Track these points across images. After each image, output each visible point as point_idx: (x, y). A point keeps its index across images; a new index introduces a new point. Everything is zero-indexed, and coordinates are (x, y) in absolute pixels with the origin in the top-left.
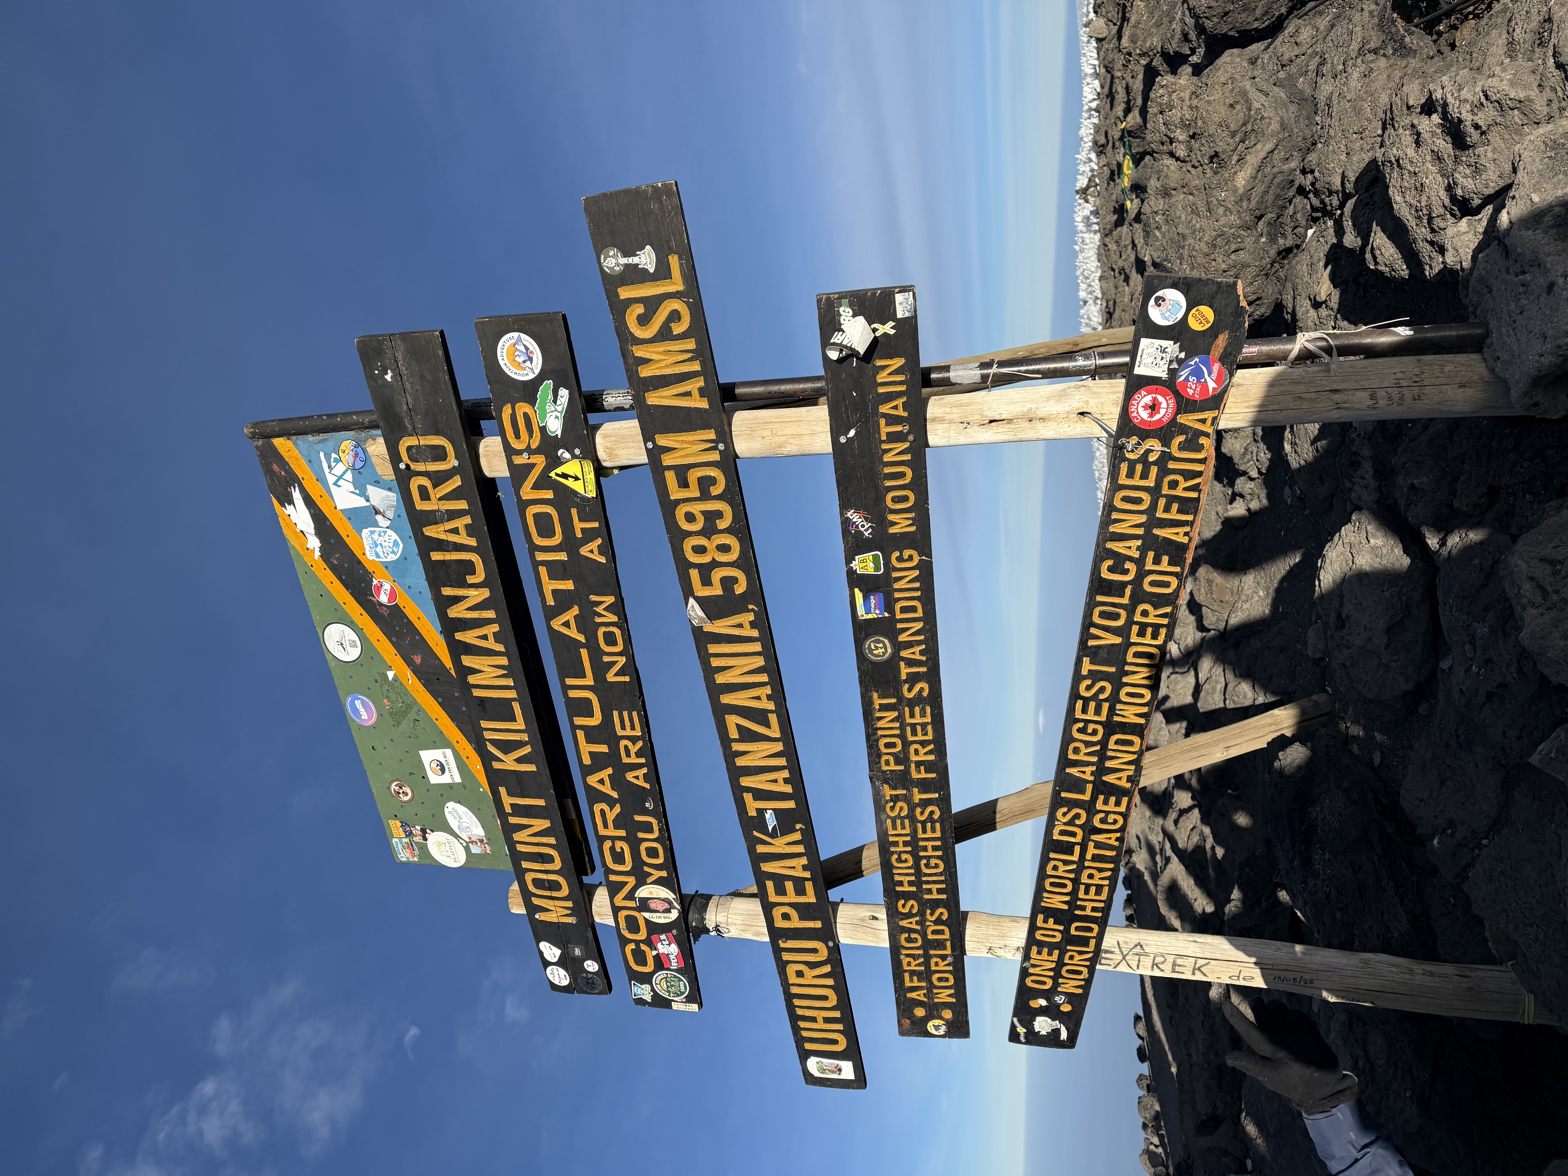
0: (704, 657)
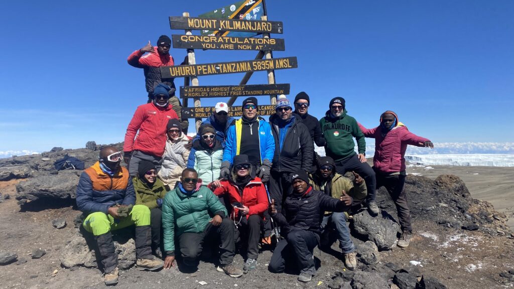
0: (244, 62)
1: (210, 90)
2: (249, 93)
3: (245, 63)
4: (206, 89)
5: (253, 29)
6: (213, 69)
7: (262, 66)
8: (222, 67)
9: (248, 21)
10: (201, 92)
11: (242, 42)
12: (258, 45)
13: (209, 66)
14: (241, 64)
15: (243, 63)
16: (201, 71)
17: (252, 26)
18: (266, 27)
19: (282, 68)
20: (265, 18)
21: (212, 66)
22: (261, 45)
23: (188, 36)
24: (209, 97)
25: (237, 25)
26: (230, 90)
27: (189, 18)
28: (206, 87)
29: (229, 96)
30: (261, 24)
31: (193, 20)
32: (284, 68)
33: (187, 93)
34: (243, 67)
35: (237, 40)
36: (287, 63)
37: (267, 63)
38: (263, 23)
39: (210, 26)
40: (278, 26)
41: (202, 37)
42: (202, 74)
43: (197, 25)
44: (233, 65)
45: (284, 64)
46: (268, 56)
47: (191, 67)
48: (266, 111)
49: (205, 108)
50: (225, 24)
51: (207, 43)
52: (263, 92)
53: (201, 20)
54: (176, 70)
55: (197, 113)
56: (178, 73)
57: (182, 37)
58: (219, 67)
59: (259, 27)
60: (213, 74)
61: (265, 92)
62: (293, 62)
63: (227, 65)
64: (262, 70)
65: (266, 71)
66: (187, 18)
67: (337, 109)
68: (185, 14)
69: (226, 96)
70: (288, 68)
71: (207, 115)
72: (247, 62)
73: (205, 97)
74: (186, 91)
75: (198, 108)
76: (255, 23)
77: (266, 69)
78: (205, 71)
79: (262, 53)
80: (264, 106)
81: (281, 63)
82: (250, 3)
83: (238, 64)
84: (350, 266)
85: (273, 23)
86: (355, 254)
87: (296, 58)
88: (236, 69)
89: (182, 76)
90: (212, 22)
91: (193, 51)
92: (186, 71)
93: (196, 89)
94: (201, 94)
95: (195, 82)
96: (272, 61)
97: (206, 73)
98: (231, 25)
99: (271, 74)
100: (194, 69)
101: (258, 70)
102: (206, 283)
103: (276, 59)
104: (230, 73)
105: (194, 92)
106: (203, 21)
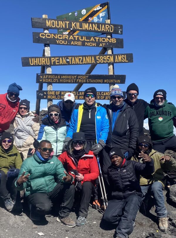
1: (60, 77)
2: (92, 81)
3: (90, 57)
4: (57, 77)
5: (98, 30)
6: (64, 61)
7: (103, 59)
8: (72, 59)
9: (95, 23)
10: (53, 79)
11: (89, 40)
12: (102, 43)
13: (61, 59)
14: (87, 57)
15: (89, 57)
16: (54, 62)
17: (97, 27)
18: (109, 29)
19: (120, 62)
20: (108, 21)
21: (63, 58)
22: (104, 43)
23: (46, 34)
24: (59, 83)
25: (86, 26)
26: (77, 78)
27: (46, 19)
28: (57, 75)
29: (76, 83)
30: (105, 26)
31: (50, 21)
32: (122, 62)
33: (42, 79)
34: (89, 60)
35: (84, 39)
36: (124, 58)
37: (108, 58)
38: (106, 26)
39: (64, 27)
40: (119, 28)
41: (56, 35)
42: (54, 64)
43: (54, 26)
44: (80, 59)
45: (122, 59)
46: (110, 52)
47: (46, 59)
48: (105, 96)
49: (56, 91)
50: (76, 25)
51: (61, 39)
52: (104, 81)
53: (56, 21)
54: (34, 60)
55: (49, 95)
56: (36, 63)
57: (41, 34)
58: (69, 59)
59: (103, 29)
60: (63, 65)
61: (105, 81)
62: (130, 58)
63: (76, 58)
64: (104, 63)
65: (107, 64)
66: (45, 19)
67: (160, 99)
68: (44, 16)
69: (73, 83)
70: (125, 62)
71: (57, 97)
72: (91, 56)
73: (56, 83)
74: (41, 77)
75: (50, 91)
76: (100, 25)
77: (107, 63)
78: (58, 62)
79: (105, 49)
80: (104, 92)
81: (120, 58)
82: (98, 9)
83: (84, 58)
84: (162, 228)
85: (115, 26)
86: (167, 219)
87: (132, 54)
88: (82, 61)
89: (38, 65)
90: (66, 24)
91: (49, 46)
92: (43, 61)
93: (50, 77)
94: (53, 81)
95: (49, 71)
96: (112, 56)
97: (58, 64)
98: (81, 26)
99: (111, 66)
100: (49, 60)
101: (100, 63)
102: (43, 234)
103: (116, 55)
104: (77, 64)
105: (48, 78)
106: (58, 22)
